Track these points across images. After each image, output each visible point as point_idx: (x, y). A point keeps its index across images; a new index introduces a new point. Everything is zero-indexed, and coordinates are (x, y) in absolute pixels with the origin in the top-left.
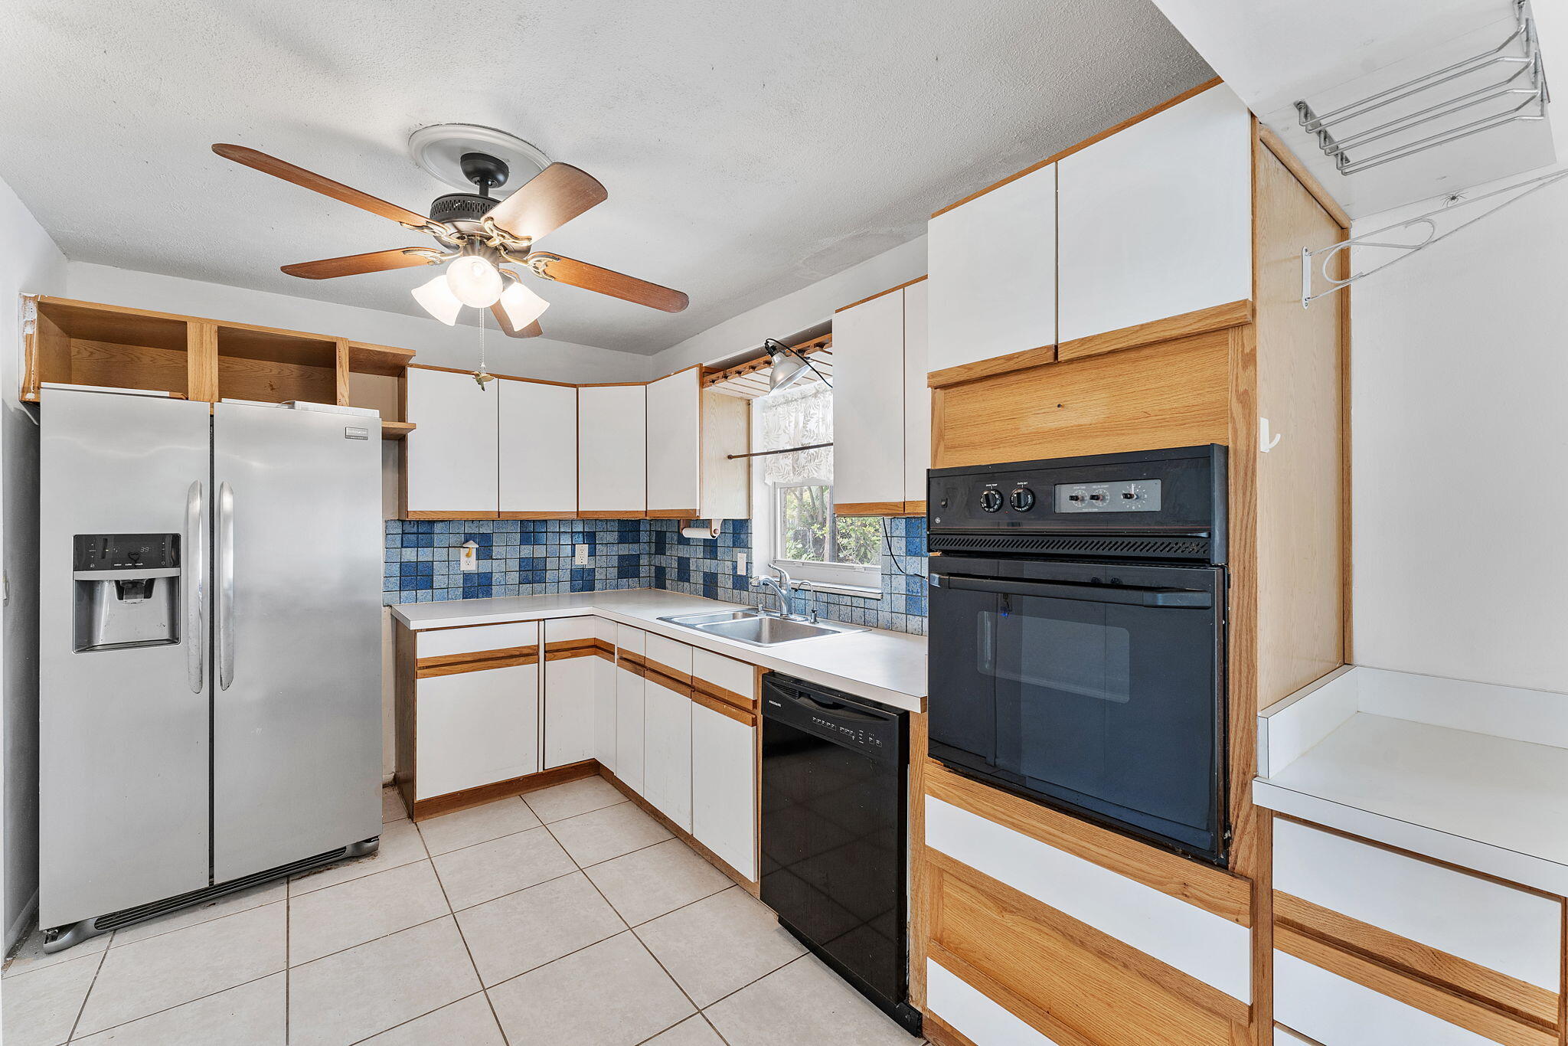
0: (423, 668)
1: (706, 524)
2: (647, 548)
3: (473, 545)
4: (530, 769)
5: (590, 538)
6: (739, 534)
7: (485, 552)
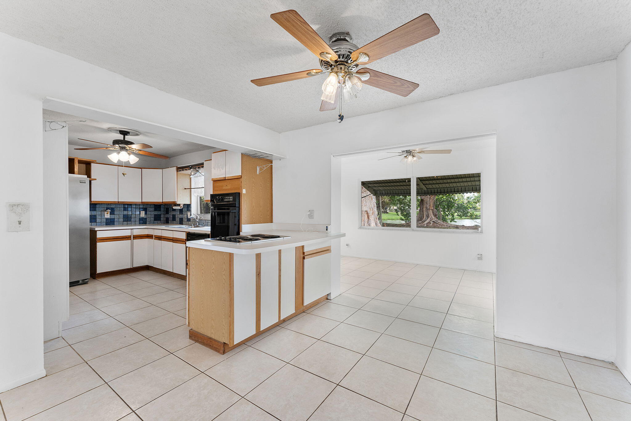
0: (99, 240)
1: (179, 205)
2: (163, 213)
3: (109, 211)
4: (129, 267)
5: (145, 210)
6: (188, 208)
7: (112, 213)
